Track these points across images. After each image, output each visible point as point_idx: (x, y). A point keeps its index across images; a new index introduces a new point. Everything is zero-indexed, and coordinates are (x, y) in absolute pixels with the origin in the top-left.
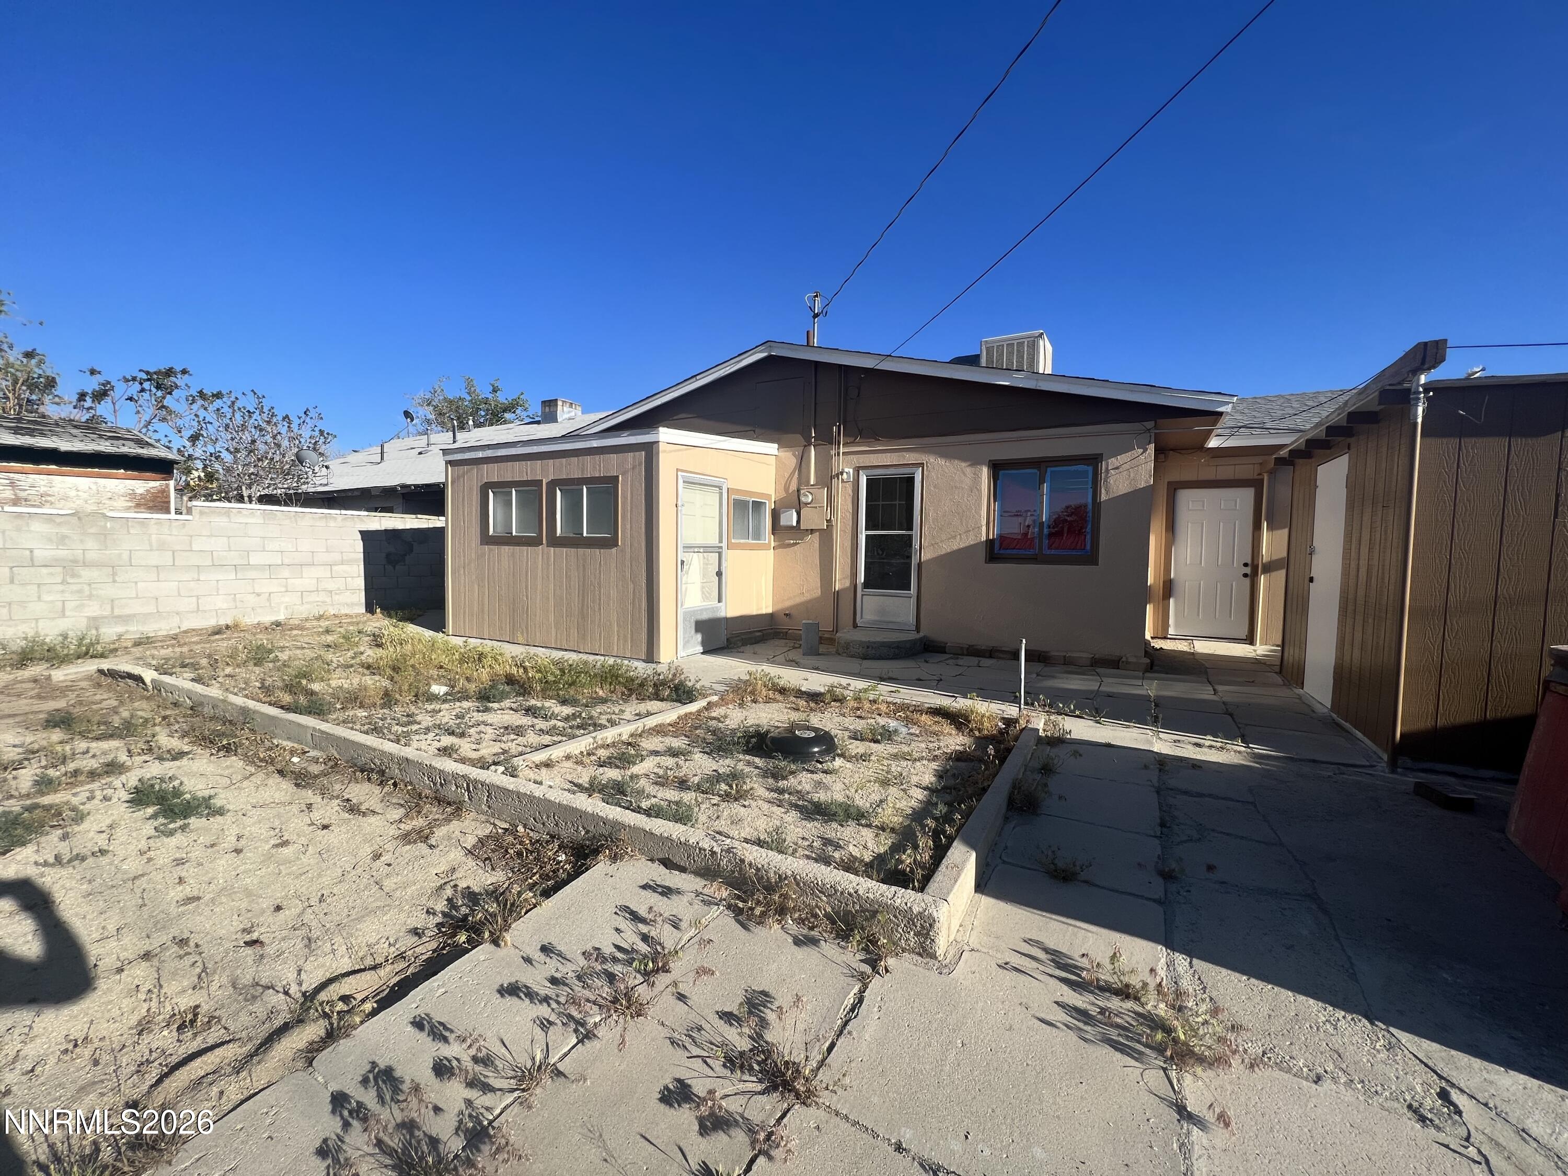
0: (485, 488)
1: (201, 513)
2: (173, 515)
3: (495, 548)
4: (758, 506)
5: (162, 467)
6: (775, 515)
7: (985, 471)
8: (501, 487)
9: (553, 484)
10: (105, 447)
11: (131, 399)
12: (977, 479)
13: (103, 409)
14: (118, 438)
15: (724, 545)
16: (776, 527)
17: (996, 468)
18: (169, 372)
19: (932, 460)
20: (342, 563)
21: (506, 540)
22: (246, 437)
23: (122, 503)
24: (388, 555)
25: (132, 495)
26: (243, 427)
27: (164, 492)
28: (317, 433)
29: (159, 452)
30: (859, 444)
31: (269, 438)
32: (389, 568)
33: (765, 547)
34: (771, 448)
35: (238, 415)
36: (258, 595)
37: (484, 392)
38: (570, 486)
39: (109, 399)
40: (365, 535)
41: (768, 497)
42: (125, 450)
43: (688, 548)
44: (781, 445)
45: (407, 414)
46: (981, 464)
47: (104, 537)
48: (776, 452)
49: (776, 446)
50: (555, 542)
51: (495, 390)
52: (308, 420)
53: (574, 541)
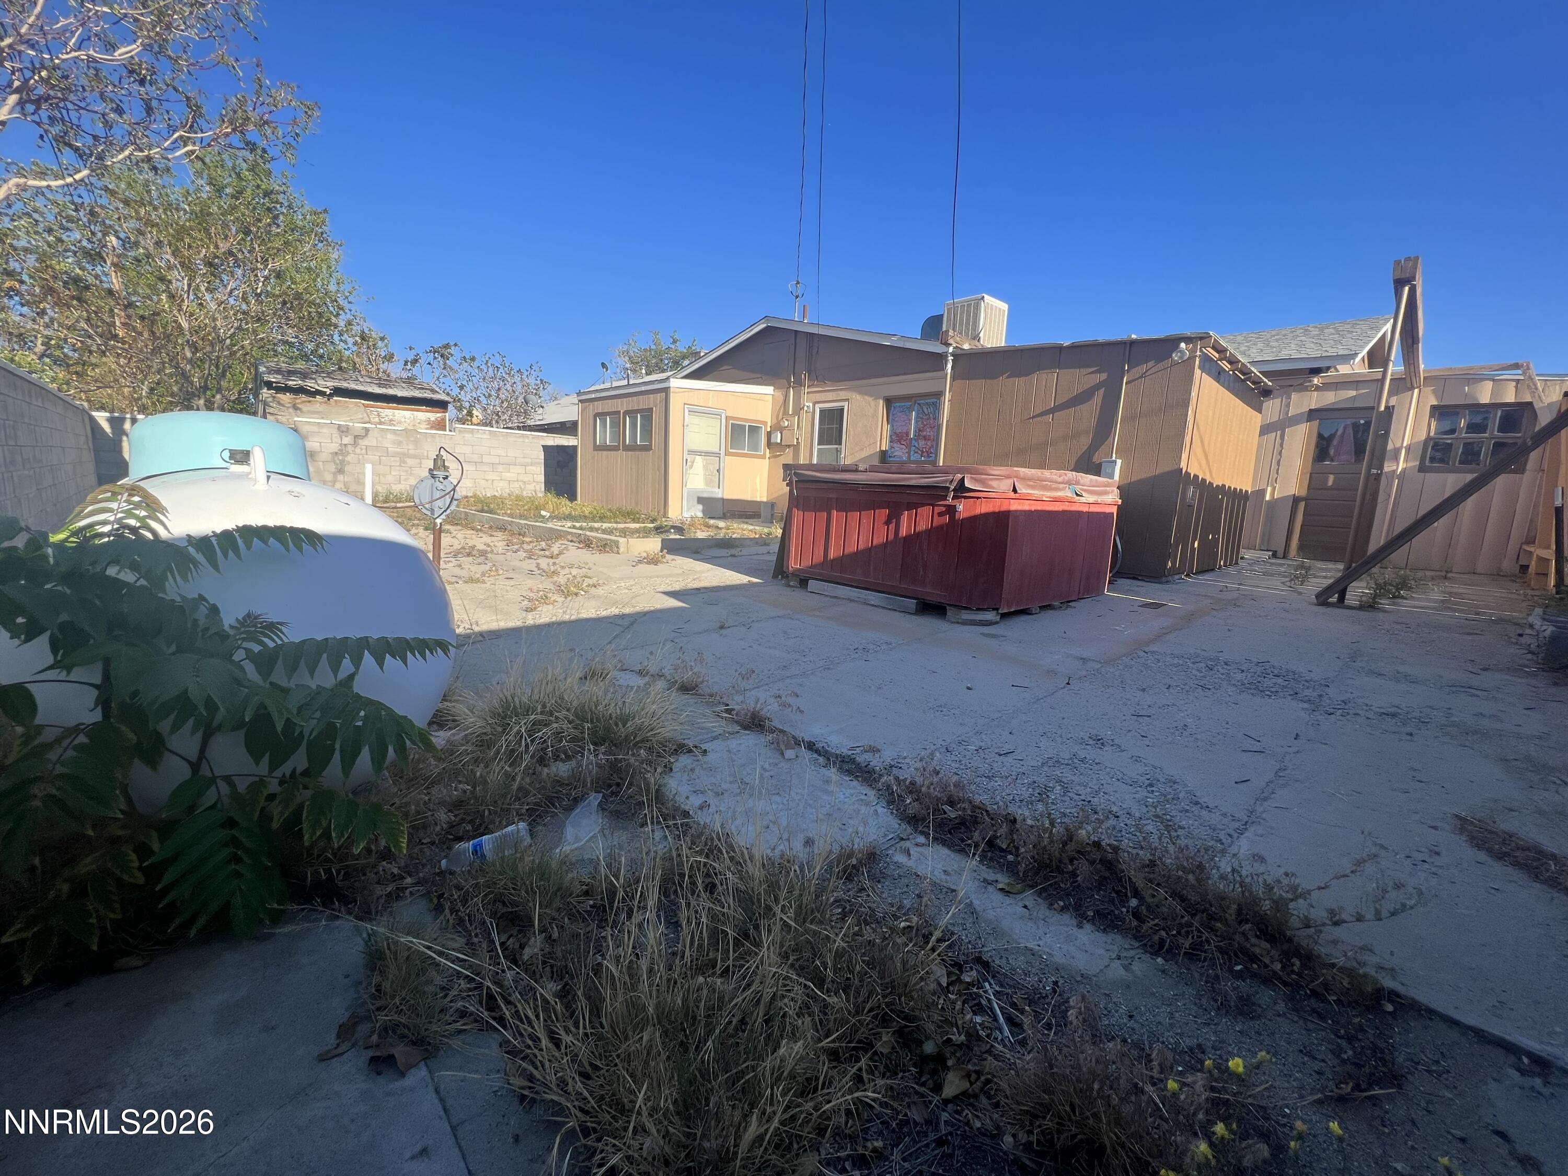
0: (596, 415)
1: (460, 431)
2: (447, 432)
3: (600, 452)
4: (754, 430)
5: (441, 405)
6: (769, 435)
7: (881, 402)
8: (602, 415)
9: (626, 413)
10: (417, 394)
11: (429, 364)
12: (877, 406)
13: (416, 370)
14: (423, 389)
15: (723, 452)
16: (769, 444)
17: (889, 402)
18: (447, 346)
19: (855, 397)
20: (532, 464)
21: (604, 448)
22: (495, 385)
23: (424, 426)
24: (558, 462)
25: (429, 421)
26: (493, 378)
27: (443, 420)
28: (539, 382)
29: (443, 397)
30: (817, 386)
31: (508, 386)
32: (558, 470)
33: (763, 457)
34: (769, 390)
35: (491, 370)
36: (487, 480)
37: (665, 343)
38: (631, 413)
39: (418, 365)
40: (545, 448)
41: (765, 423)
42: (426, 395)
43: (692, 452)
44: (776, 388)
45: (604, 365)
46: (879, 398)
47: (416, 442)
48: (772, 392)
49: (772, 388)
50: (627, 448)
51: (675, 342)
52: (532, 372)
53: (633, 448)
